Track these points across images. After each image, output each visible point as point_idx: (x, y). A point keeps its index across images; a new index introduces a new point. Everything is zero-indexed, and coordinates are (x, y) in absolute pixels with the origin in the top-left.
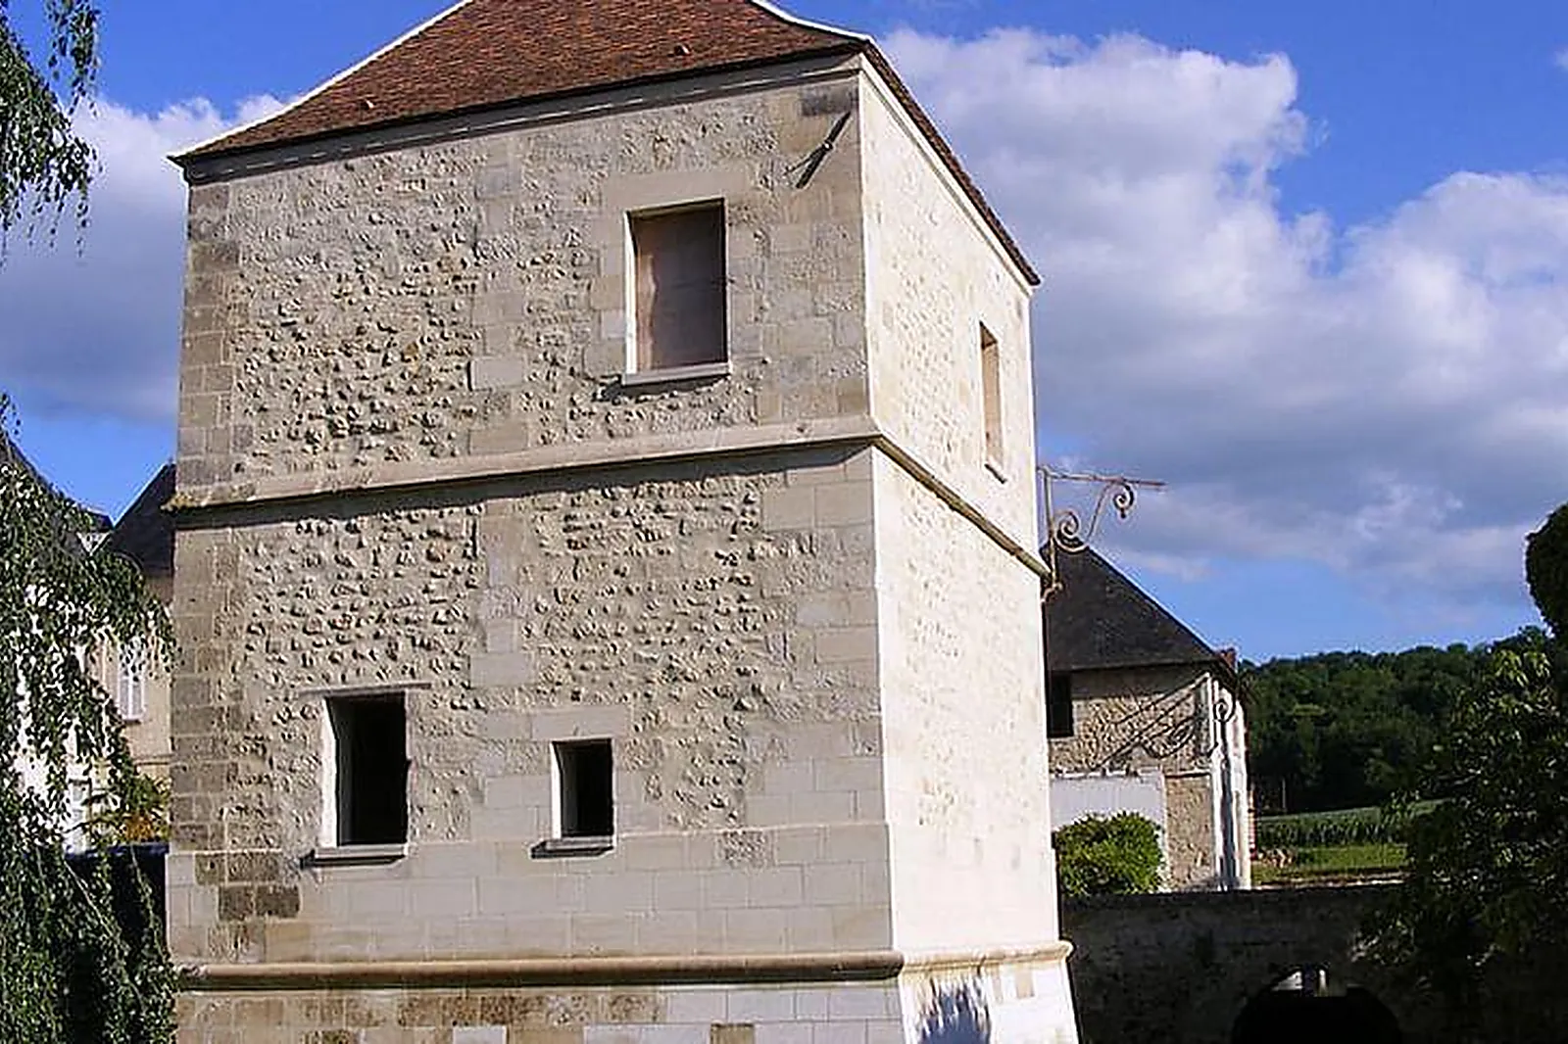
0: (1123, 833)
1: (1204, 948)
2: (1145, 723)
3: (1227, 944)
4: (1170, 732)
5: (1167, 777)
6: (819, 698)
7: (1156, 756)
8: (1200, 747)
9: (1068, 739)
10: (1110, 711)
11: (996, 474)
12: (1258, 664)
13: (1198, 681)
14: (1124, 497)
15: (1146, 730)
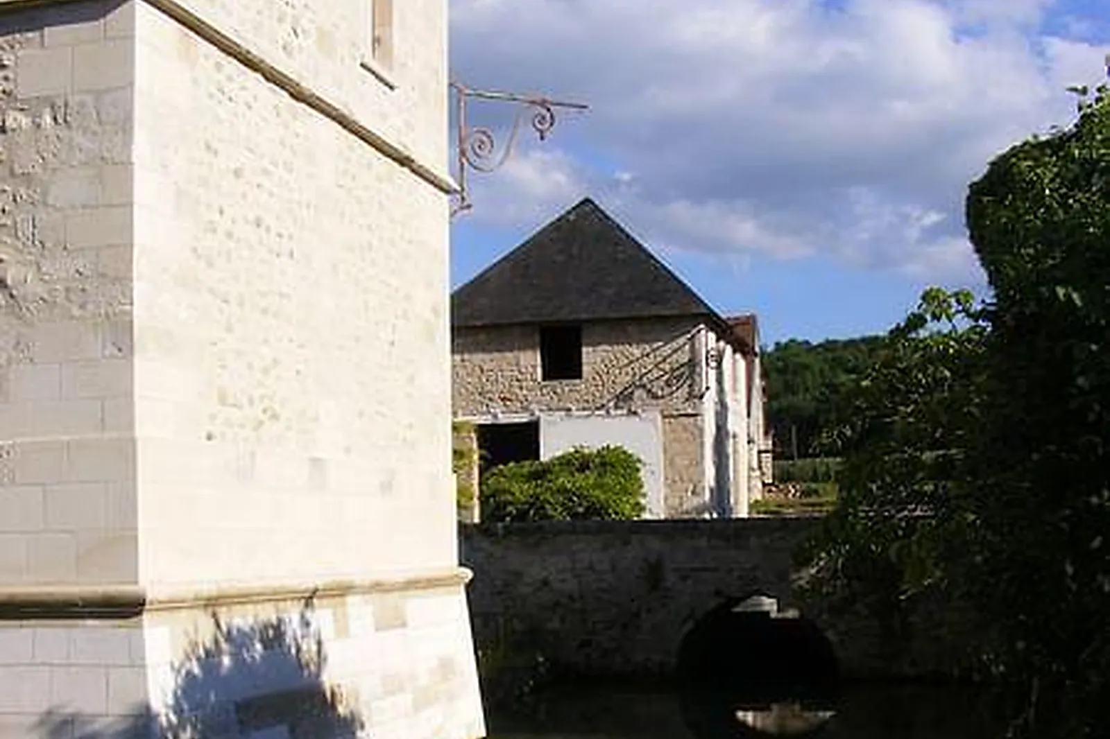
0: (603, 464)
1: (654, 573)
2: (645, 368)
3: (676, 570)
4: (666, 377)
5: (664, 417)
6: (68, 290)
7: (655, 397)
8: (694, 390)
9: (577, 381)
10: (616, 358)
11: (377, 76)
12: (815, 343)
13: (694, 331)
14: (544, 118)
15: (646, 373)
